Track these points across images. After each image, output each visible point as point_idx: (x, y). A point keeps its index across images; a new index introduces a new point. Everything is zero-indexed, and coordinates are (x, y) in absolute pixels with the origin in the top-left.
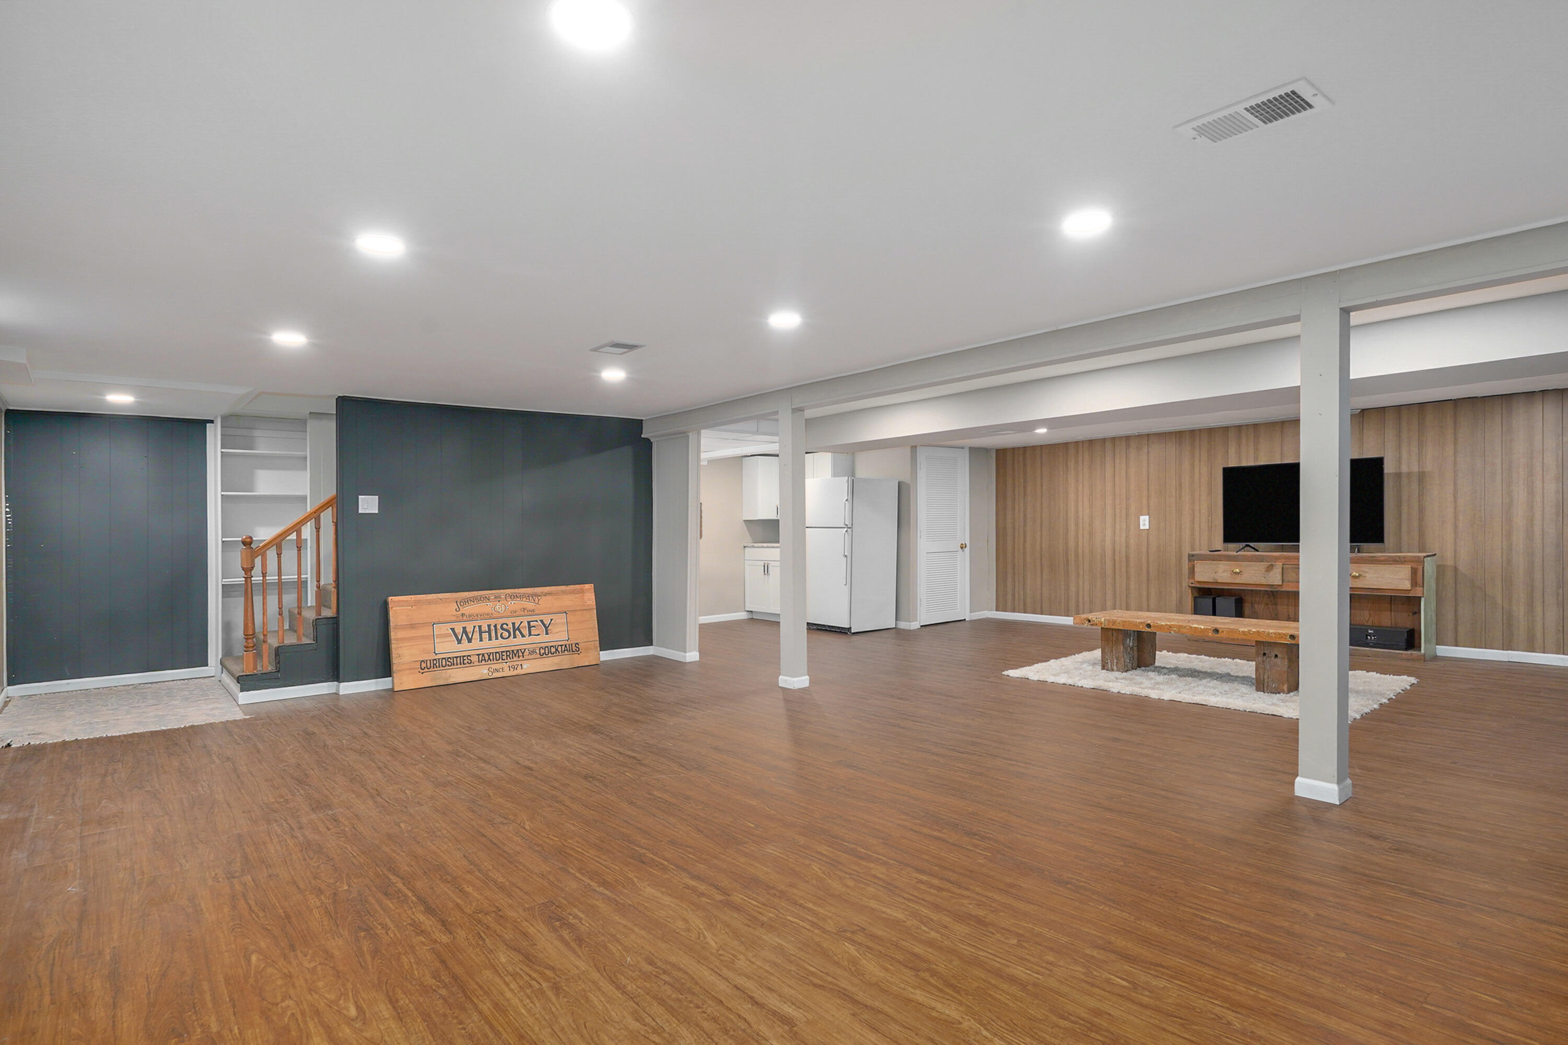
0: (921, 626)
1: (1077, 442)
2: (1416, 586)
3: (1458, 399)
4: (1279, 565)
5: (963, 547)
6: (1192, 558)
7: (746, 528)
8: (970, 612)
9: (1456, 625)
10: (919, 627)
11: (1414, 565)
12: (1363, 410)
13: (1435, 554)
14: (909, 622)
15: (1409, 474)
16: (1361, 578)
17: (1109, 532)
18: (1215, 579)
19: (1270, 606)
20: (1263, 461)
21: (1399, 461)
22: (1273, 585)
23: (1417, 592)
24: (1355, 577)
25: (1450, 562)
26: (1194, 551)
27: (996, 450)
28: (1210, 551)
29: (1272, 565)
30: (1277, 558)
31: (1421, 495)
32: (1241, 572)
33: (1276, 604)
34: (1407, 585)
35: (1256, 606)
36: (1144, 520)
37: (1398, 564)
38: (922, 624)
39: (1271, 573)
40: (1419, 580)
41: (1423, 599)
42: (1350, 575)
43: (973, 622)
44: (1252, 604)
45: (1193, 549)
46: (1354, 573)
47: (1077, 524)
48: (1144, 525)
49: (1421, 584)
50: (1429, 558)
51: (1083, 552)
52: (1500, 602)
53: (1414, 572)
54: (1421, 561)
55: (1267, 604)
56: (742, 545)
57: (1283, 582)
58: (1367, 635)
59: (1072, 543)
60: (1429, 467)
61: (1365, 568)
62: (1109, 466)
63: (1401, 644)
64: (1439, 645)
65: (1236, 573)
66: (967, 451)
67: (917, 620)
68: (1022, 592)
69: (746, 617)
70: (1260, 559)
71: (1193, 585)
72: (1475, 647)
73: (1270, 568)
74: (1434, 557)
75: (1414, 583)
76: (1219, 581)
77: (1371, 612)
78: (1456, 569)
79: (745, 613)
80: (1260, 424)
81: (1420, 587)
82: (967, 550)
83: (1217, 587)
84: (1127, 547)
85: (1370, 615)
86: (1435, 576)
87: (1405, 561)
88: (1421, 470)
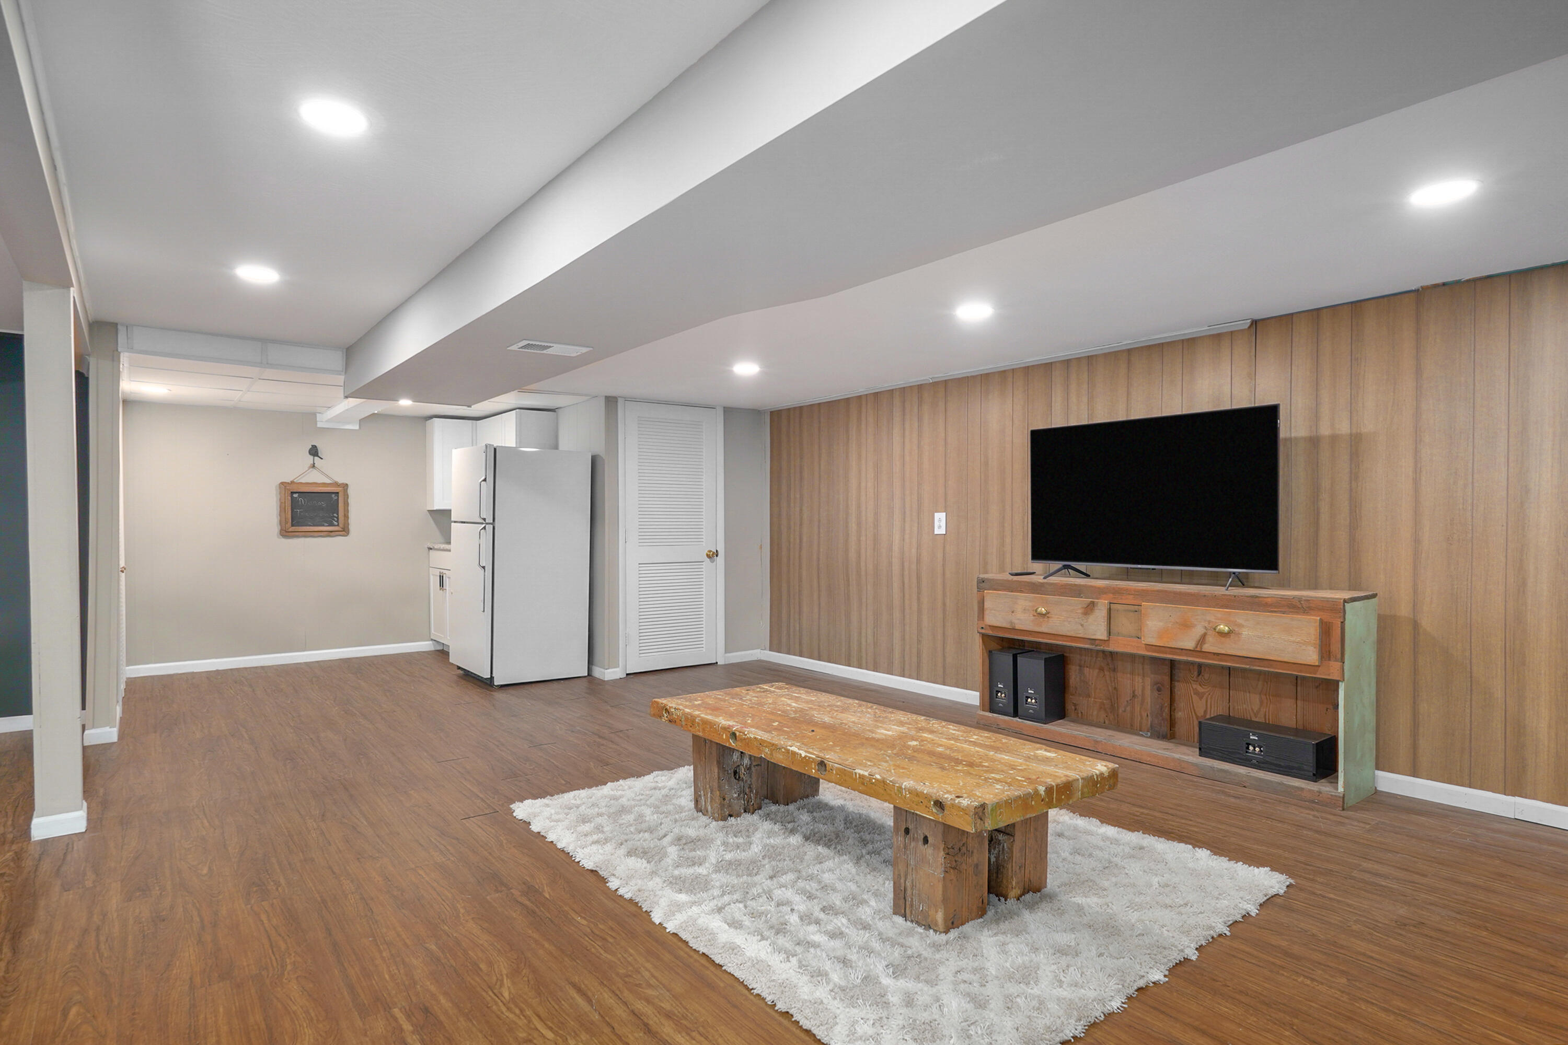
0: (627, 674)
1: (859, 397)
2: (1329, 660)
3: (1425, 289)
4: (1102, 605)
5: (713, 555)
6: (982, 584)
7: (432, 522)
8: (726, 652)
9: (1415, 735)
10: (625, 676)
11: (1327, 617)
12: (1255, 323)
13: (1374, 596)
14: (604, 669)
15: (1334, 439)
16: (1232, 636)
17: (897, 537)
18: (1011, 622)
19: (1107, 673)
20: (1102, 416)
21: (1316, 417)
22: (1095, 640)
23: (1331, 671)
24: (1222, 634)
25: (1404, 610)
26: (986, 572)
27: (771, 412)
28: (1012, 575)
29: (1093, 603)
30: (1101, 592)
31: (1354, 476)
32: (1048, 613)
33: (1114, 670)
34: (1311, 656)
35: (1086, 670)
36: (940, 520)
37: (1297, 613)
38: (628, 673)
39: (1091, 618)
40: (1335, 647)
41: (1342, 687)
42: (1215, 629)
43: (726, 666)
44: (1080, 666)
45: (985, 568)
46: (1222, 626)
47: (859, 524)
48: (940, 527)
49: (1339, 656)
50: (1357, 604)
51: (866, 570)
52: (1499, 694)
53: (1325, 630)
54: (1339, 609)
55: (1101, 669)
56: (426, 546)
57: (1110, 634)
58: (1248, 744)
59: (852, 555)
60: (1368, 426)
61: (1242, 617)
62: (897, 431)
63: (1305, 767)
64: (1383, 770)
65: (1041, 614)
66: (720, 412)
67: (619, 667)
68: (797, 626)
69: (432, 649)
70: (1076, 592)
71: (983, 631)
72: (1450, 782)
73: (1090, 608)
74: (1373, 600)
75: (1326, 652)
76: (1016, 628)
77: (1263, 697)
78: (1416, 625)
79: (431, 642)
80: (1096, 356)
81: (1336, 660)
82: (720, 560)
83: (1016, 637)
84: (919, 561)
85: (1261, 702)
86: (1374, 637)
87: (1310, 609)
88: (1354, 431)
